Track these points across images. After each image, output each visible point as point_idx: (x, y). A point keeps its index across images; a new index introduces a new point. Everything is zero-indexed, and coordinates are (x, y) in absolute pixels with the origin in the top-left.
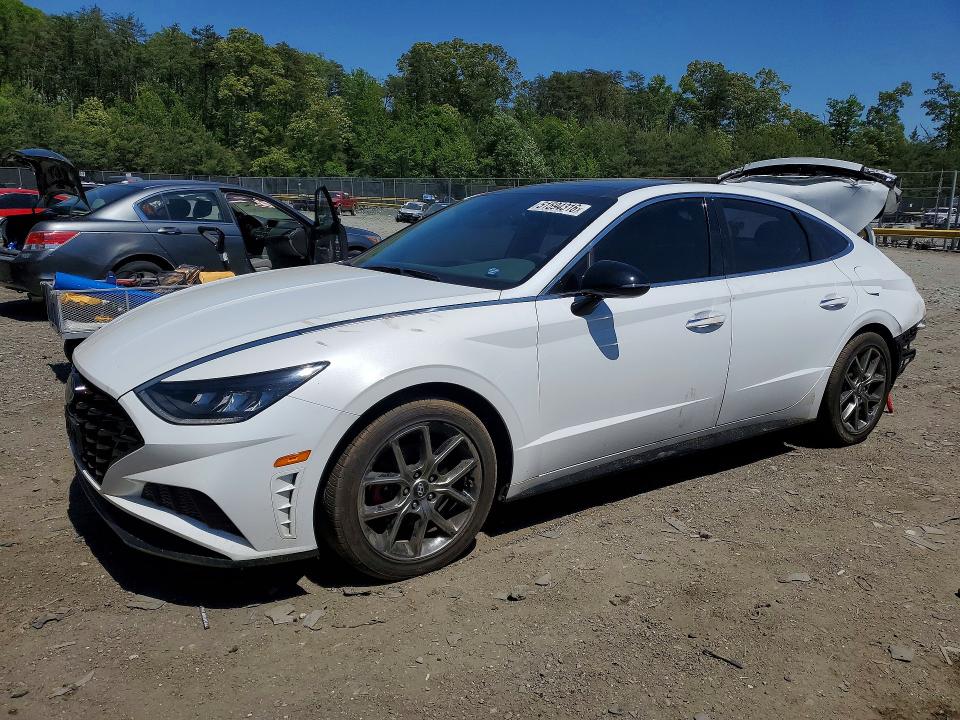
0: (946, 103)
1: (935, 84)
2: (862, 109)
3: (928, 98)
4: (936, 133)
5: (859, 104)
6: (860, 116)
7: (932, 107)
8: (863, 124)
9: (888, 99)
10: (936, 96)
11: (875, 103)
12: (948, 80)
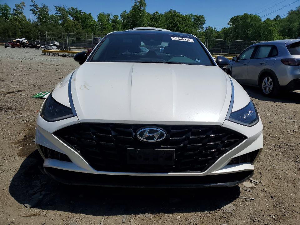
0: (37, 10)
1: (32, 4)
2: (10, 9)
3: (31, 8)
4: (37, 20)
5: (9, 7)
6: (10, 11)
7: (34, 12)
8: (12, 14)
9: (18, 6)
10: (34, 8)
11: (15, 8)
12: (36, 3)
